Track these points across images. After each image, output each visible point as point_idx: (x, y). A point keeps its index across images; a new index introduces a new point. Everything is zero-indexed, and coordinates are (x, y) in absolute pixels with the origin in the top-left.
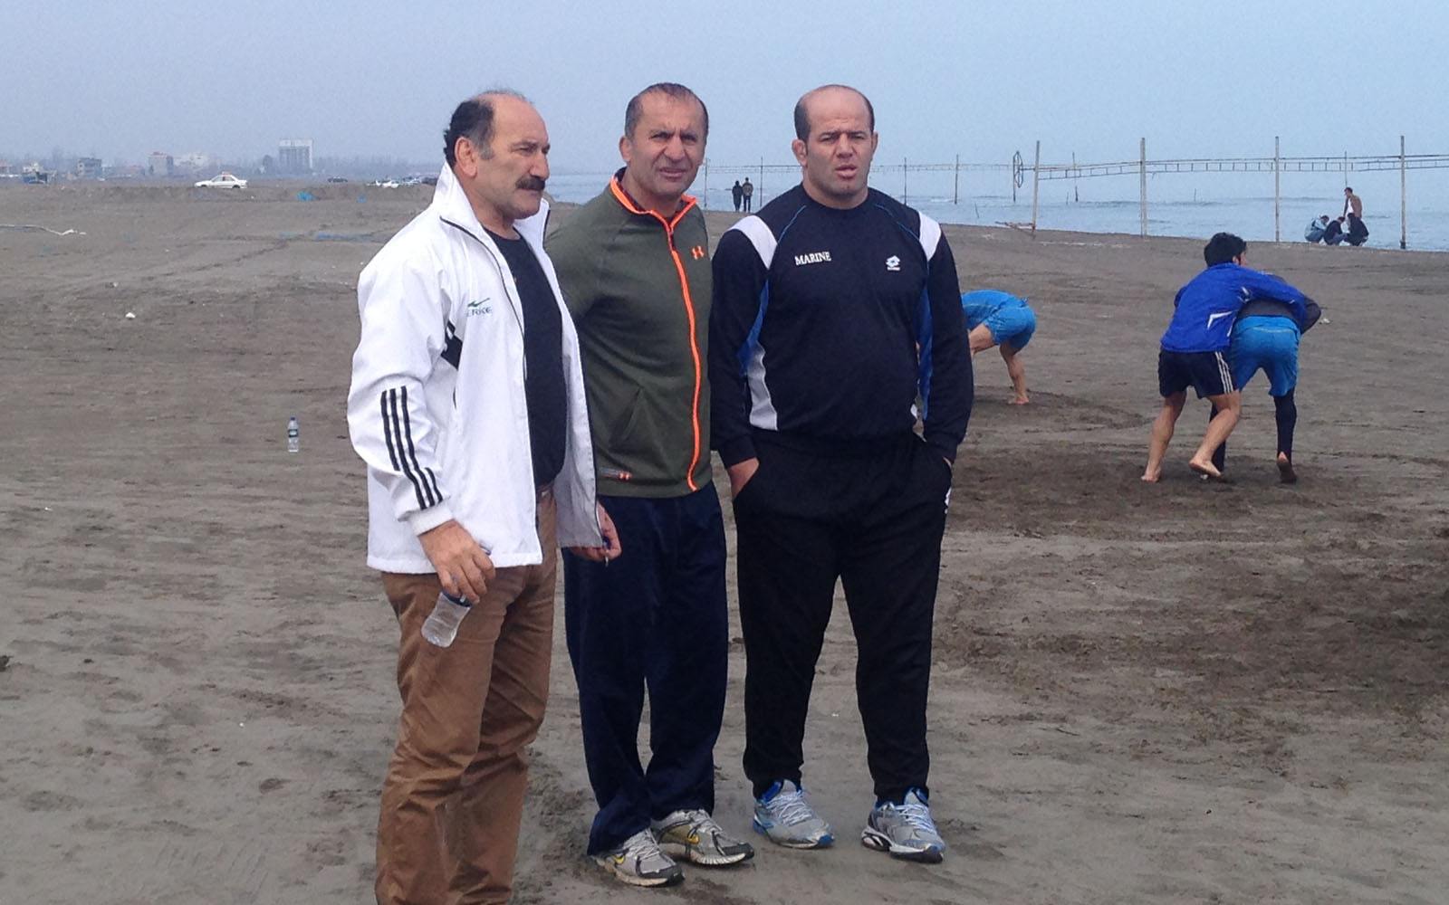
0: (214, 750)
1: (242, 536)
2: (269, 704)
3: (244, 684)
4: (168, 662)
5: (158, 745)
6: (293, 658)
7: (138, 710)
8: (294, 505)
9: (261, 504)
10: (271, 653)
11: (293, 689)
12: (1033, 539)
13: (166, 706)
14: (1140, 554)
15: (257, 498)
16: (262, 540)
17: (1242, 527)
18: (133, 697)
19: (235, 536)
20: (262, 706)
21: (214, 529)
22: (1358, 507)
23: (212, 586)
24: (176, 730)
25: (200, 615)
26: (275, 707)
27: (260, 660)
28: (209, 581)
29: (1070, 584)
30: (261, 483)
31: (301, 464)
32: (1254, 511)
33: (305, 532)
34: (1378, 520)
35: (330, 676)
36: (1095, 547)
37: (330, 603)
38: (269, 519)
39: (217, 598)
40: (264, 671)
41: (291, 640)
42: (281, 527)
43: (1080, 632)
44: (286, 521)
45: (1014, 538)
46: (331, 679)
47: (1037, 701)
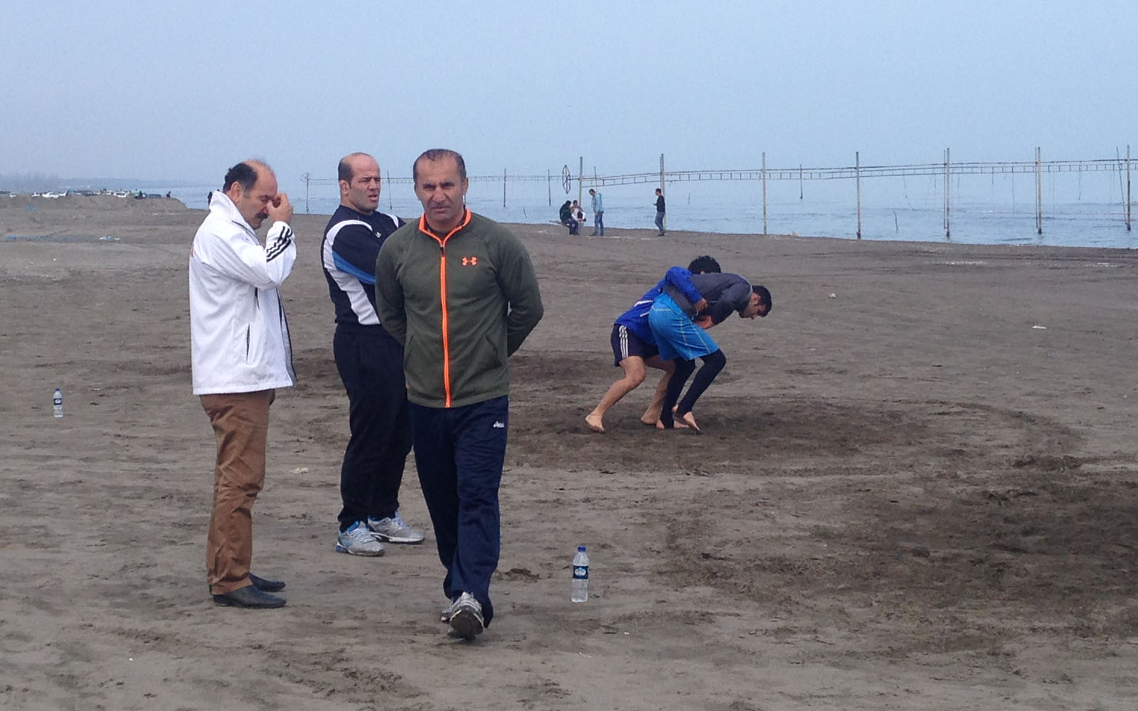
0: (119, 684)
1: (50, 491)
2: (146, 640)
3: (114, 622)
4: (41, 605)
5: (69, 681)
6: (145, 596)
7: (35, 649)
8: (82, 463)
9: (53, 462)
10: (124, 594)
11: (160, 626)
12: (702, 478)
13: (58, 645)
14: (794, 488)
15: (48, 458)
16: (68, 495)
17: (859, 463)
18: (26, 638)
19: (42, 490)
20: (140, 643)
21: (25, 486)
22: (939, 444)
23: (46, 535)
24: (77, 667)
25: (49, 561)
26: (153, 643)
27: (119, 600)
28: (42, 531)
29: (751, 515)
30: (44, 444)
31: (71, 428)
32: (862, 449)
33: (103, 486)
34: (960, 454)
35: (188, 613)
36: (756, 483)
37: (154, 548)
38: (67, 475)
39: (54, 546)
40: (126, 610)
41: (138, 582)
42: (80, 482)
43: (784, 554)
44: (82, 477)
45: (686, 476)
46: (189, 615)
47: (785, 615)
